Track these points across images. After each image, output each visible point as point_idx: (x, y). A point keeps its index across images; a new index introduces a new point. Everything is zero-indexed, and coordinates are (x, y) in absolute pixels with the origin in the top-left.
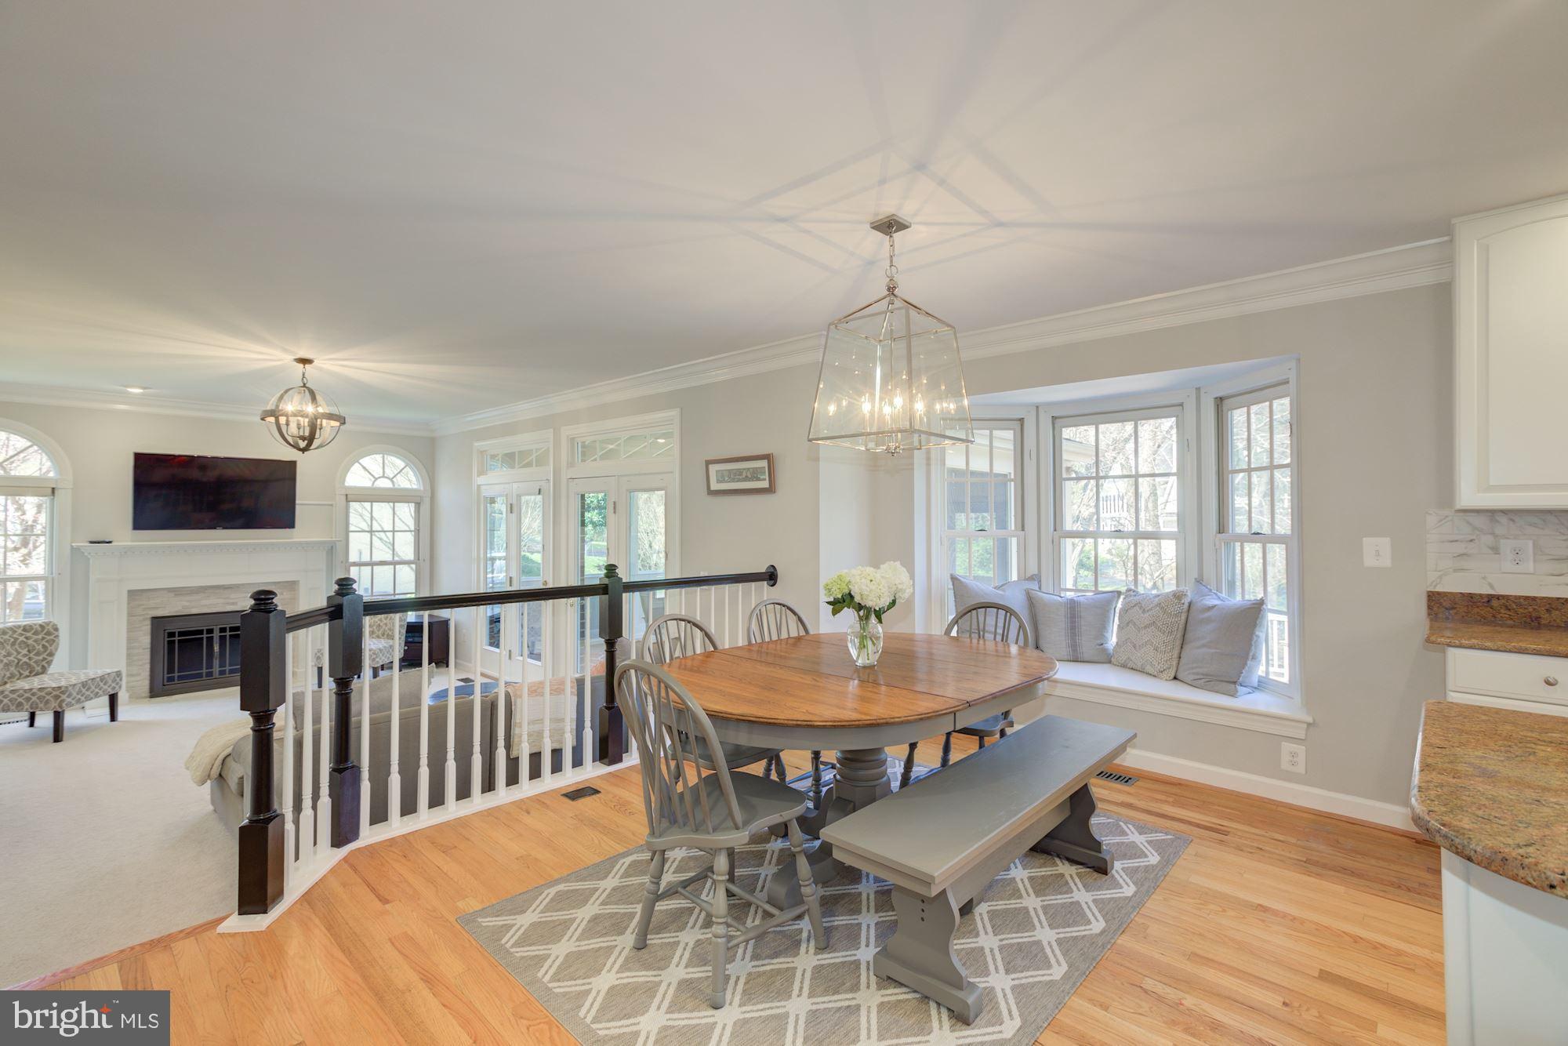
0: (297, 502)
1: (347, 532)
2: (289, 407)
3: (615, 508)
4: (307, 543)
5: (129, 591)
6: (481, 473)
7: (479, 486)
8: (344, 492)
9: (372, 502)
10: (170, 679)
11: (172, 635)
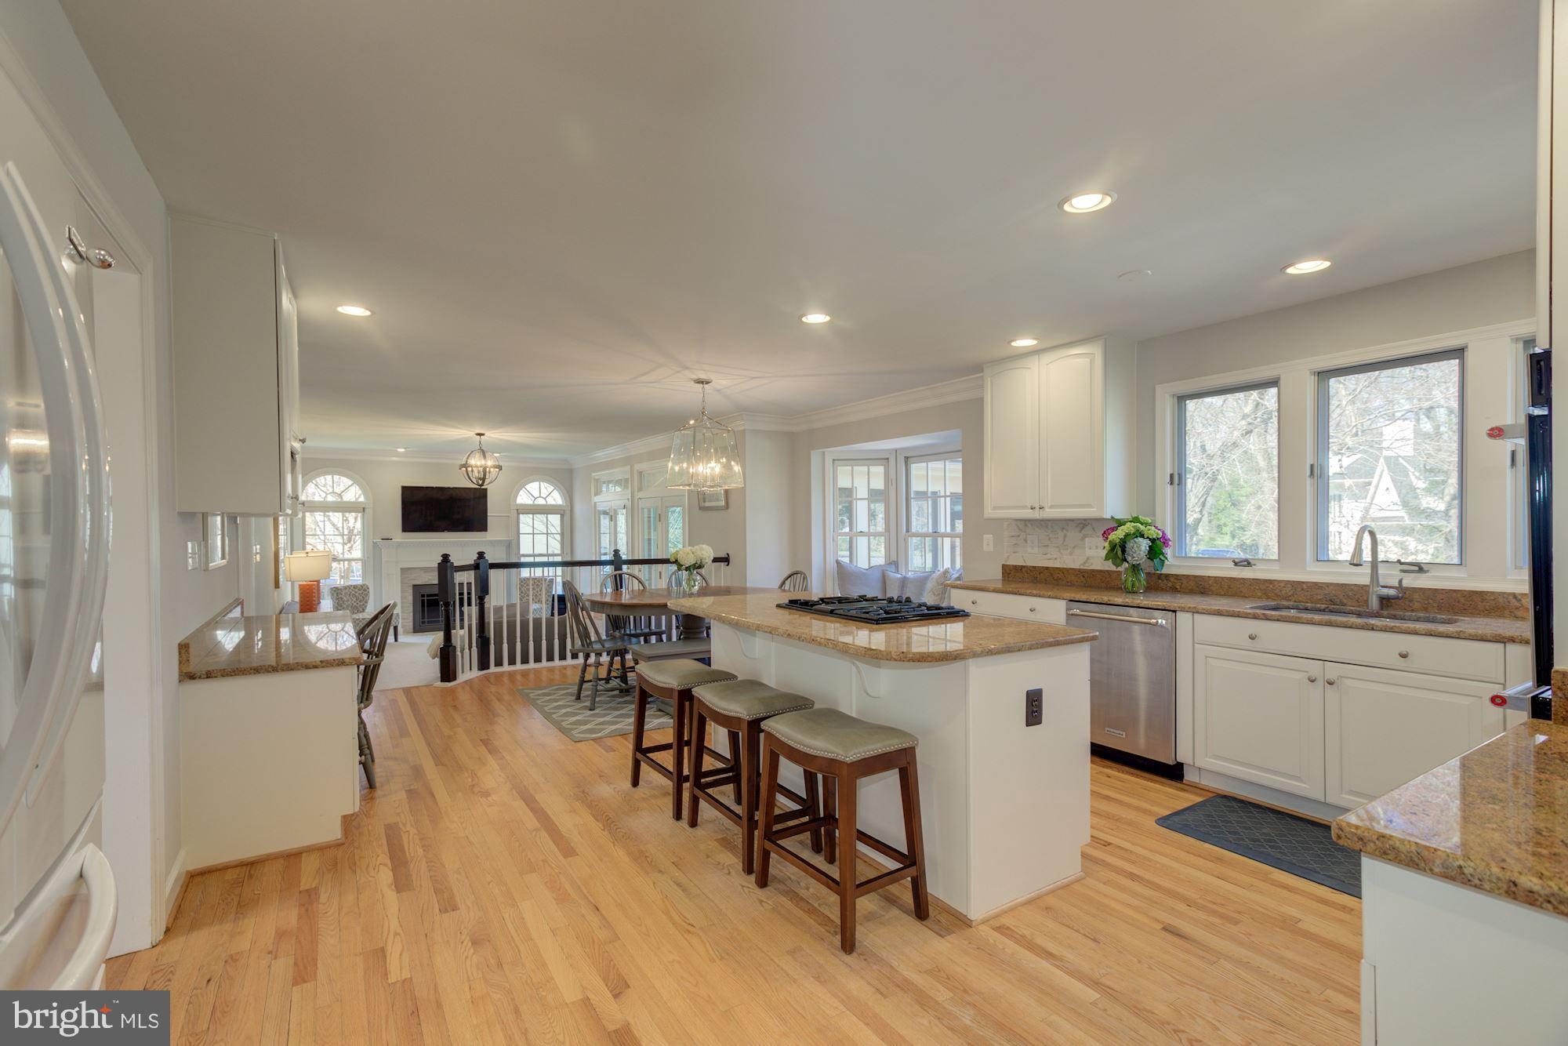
0: (488, 514)
1: (518, 534)
2: (472, 462)
3: (660, 517)
4: (495, 541)
5: (402, 569)
6: (596, 494)
7: (595, 503)
8: (515, 508)
9: (533, 514)
10: (423, 623)
11: (423, 596)
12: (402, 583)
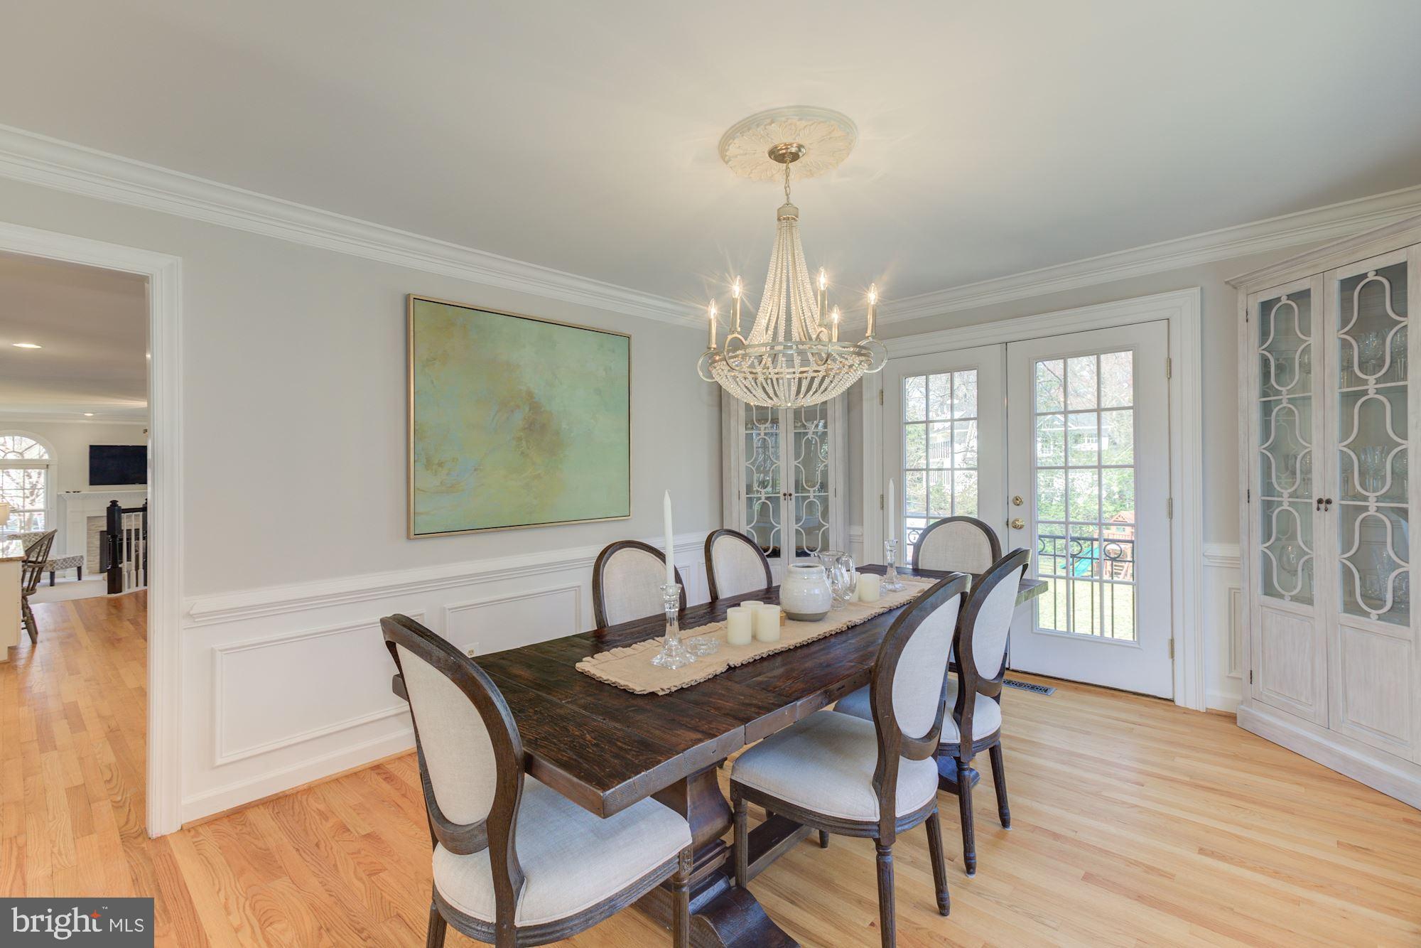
5: (88, 516)
12: (89, 529)
